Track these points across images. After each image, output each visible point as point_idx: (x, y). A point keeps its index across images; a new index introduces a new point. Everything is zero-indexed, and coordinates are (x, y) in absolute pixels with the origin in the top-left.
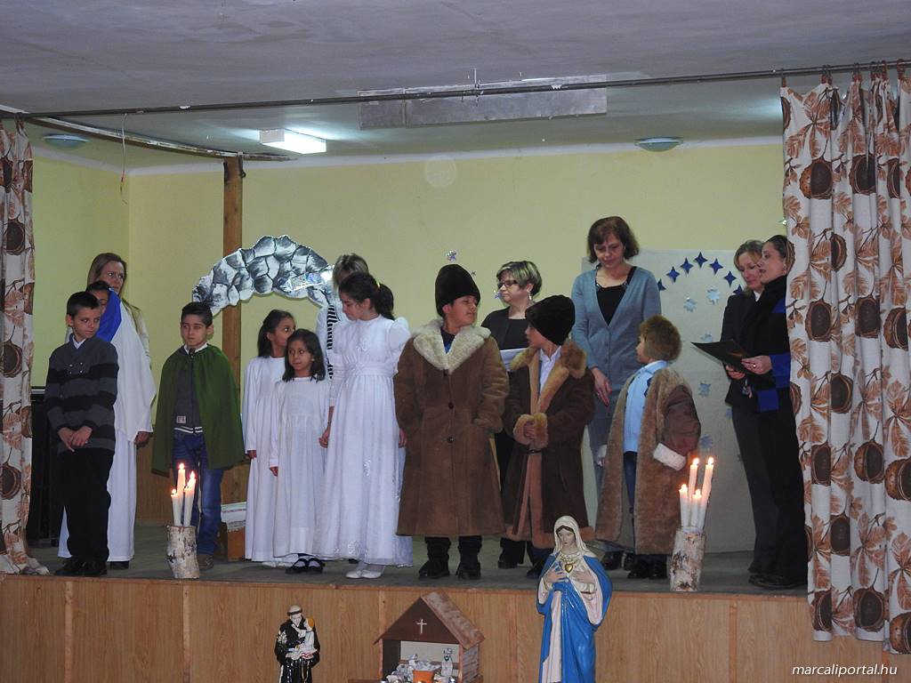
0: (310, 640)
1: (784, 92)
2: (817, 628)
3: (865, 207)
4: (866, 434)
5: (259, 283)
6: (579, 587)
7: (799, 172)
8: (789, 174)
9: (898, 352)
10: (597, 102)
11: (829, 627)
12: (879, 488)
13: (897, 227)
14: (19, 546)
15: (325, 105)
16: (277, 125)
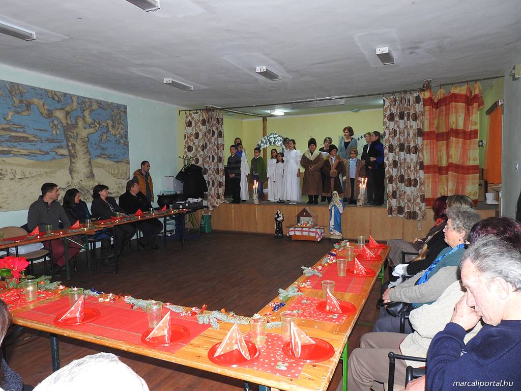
0: (282, 217)
1: (384, 98)
2: (389, 214)
3: (402, 123)
4: (401, 173)
5: (270, 143)
6: (338, 206)
7: (387, 116)
8: (385, 116)
9: (408, 155)
10: (342, 102)
11: (391, 214)
12: (403, 184)
13: (409, 127)
14: (223, 198)
15: (284, 104)
16: (273, 109)
